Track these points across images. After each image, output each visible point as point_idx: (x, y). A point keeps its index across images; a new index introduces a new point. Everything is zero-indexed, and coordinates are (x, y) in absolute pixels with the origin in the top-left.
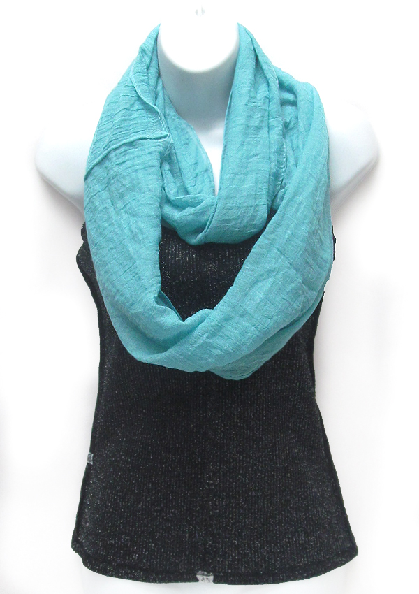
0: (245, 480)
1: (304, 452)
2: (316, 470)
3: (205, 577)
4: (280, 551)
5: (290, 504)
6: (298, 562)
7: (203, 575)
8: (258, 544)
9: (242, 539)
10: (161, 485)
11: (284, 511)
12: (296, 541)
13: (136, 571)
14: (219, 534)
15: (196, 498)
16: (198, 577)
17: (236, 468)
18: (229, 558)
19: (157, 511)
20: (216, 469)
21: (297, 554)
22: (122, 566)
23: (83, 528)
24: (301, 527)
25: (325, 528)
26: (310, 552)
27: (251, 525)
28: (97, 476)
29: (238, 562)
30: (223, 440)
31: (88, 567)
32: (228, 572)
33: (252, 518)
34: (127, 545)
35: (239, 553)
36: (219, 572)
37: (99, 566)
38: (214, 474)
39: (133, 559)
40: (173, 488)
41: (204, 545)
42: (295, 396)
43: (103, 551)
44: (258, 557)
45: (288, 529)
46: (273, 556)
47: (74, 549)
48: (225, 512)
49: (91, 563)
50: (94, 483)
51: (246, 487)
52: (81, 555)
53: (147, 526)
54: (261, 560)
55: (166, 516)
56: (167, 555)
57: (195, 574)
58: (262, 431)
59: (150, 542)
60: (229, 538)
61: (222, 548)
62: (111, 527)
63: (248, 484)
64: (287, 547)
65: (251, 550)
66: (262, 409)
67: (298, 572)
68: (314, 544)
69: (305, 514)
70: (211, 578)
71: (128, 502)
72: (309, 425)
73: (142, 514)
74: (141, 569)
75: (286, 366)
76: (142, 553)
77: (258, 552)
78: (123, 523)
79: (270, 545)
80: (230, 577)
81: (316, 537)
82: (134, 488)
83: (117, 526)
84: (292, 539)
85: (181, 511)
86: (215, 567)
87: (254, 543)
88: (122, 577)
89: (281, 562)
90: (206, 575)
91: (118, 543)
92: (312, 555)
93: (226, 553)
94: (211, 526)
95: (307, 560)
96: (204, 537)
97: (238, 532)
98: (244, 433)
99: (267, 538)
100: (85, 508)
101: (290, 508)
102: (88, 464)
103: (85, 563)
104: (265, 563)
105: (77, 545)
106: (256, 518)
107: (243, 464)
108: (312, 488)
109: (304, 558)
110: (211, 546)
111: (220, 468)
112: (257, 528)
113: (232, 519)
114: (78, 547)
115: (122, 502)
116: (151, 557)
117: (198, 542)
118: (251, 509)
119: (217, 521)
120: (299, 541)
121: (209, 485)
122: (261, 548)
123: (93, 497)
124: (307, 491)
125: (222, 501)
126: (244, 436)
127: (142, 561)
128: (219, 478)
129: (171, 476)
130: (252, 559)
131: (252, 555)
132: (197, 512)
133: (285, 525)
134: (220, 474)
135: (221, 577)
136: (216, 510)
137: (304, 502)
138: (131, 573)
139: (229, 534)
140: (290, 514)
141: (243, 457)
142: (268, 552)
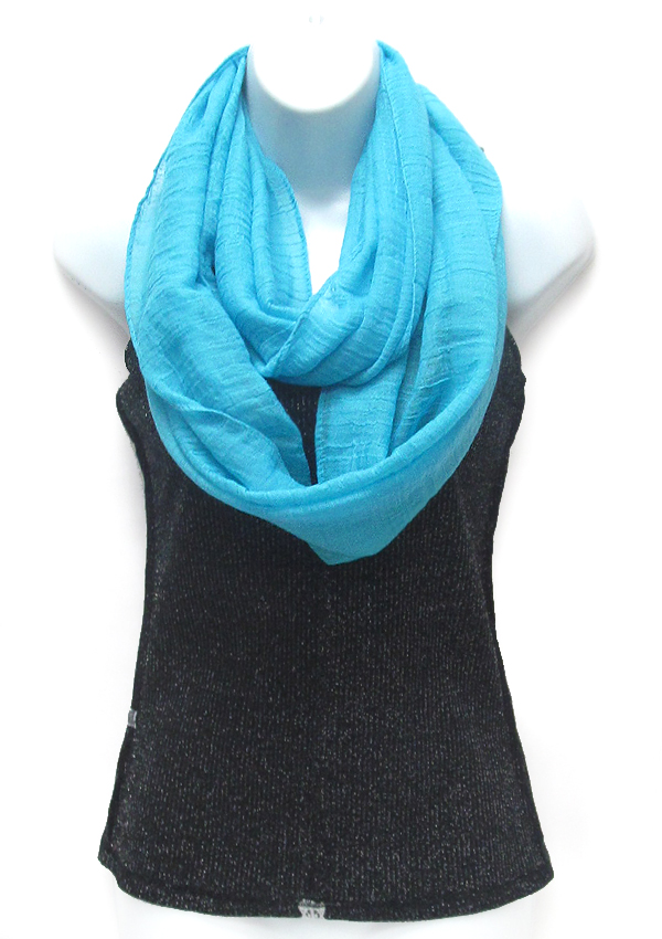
0: (378, 754)
1: (469, 711)
2: (490, 741)
3: (311, 909)
4: (432, 868)
5: (449, 794)
6: (460, 886)
7: (309, 905)
8: (396, 856)
9: (371, 847)
10: (245, 761)
11: (438, 803)
12: (457, 853)
13: (202, 898)
14: (335, 841)
15: (300, 784)
16: (301, 908)
17: (363, 735)
18: (350, 877)
19: (238, 803)
20: (332, 736)
21: (459, 873)
22: (181, 889)
23: (119, 830)
24: (466, 830)
25: (503, 834)
26: (479, 870)
27: (386, 825)
28: (143, 747)
29: (365, 884)
30: (344, 691)
32: (348, 901)
33: (387, 814)
34: (189, 855)
35: (366, 870)
36: (335, 902)
37: (144, 889)
38: (329, 743)
39: (198, 877)
40: (263, 766)
41: (311, 858)
42: (455, 621)
43: (151, 866)
44: (397, 878)
45: (445, 834)
46: (420, 876)
47: (103, 863)
48: (346, 806)
49: (131, 884)
50: (138, 757)
51: (378, 766)
52: (114, 872)
53: (222, 826)
54: (402, 881)
55: (252, 811)
56: (252, 872)
57: (297, 905)
58: (404, 675)
59: (225, 852)
60: (350, 847)
61: (339, 862)
62: (163, 826)
63: (383, 761)
64: (443, 862)
65: (385, 865)
66: (405, 641)
67: (460, 902)
68: (486, 858)
69: (473, 810)
70: (322, 910)
71: (193, 786)
73: (214, 807)
74: (210, 895)
75: (442, 573)
76: (213, 869)
77: (396, 869)
78: (184, 822)
79: (416, 860)
80: (352, 908)
81: (489, 848)
82: (202, 765)
83: (173, 826)
84: (451, 849)
85: (275, 803)
86: (327, 892)
87: (390, 855)
88: (181, 907)
89: (433, 886)
90: (314, 906)
91: (175, 853)
92: (483, 876)
93: (346, 870)
94: (323, 827)
95: (475, 884)
96: (310, 845)
97: (365, 837)
98: (376, 679)
99: (411, 846)
100: (122, 797)
101: (449, 800)
102: (129, 728)
103: (122, 885)
104: (407, 887)
105: (108, 855)
106: (393, 816)
107: (374, 729)
108: (484, 769)
109: (469, 880)
110: (321, 859)
111: (338, 735)
112: (395, 831)
113: (356, 815)
114: (111, 860)
115: (183, 787)
116: (227, 874)
117: (302, 853)
118: (386, 801)
119: (332, 819)
120: (462, 853)
121: (321, 762)
122: (400, 863)
123: (136, 780)
124: (475, 775)
125: (341, 788)
126: (376, 684)
127: (212, 882)
128: (337, 752)
129: (260, 748)
130: (386, 879)
131: (386, 873)
132: (301, 805)
133: (439, 827)
134: (338, 744)
135: (337, 908)
136: (331, 801)
137: (470, 791)
138: (194, 901)
139: (351, 839)
140: (449, 809)
141: (375, 718)
142: (412, 870)
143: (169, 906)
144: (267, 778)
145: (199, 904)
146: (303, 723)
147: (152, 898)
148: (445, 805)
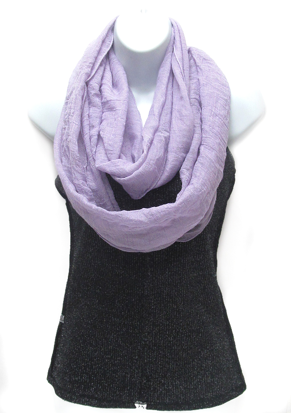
0: (170, 338)
1: (210, 318)
2: (218, 330)
3: (141, 405)
4: (194, 388)
5: (201, 354)
6: (206, 396)
7: (139, 404)
8: (178, 382)
9: (167, 379)
10: (111, 340)
11: (196, 359)
12: (205, 381)
13: (92, 400)
14: (151, 375)
15: (136, 350)
16: (136, 405)
17: (164, 330)
18: (158, 392)
19: (108, 358)
20: (150, 330)
21: (205, 390)
22: (83, 396)
23: (56, 367)
24: (209, 371)
25: (224, 371)
26: (214, 389)
27: (173, 368)
28: (66, 332)
29: (164, 395)
30: (155, 310)
31: (59, 396)
32: (157, 402)
33: (174, 364)
34: (87, 381)
35: (164, 389)
36: (151, 402)
37: (67, 395)
38: (149, 333)
39: (90, 391)
40: (119, 342)
41: (141, 383)
42: (205, 280)
43: (70, 385)
44: (178, 392)
45: (199, 372)
46: (188, 391)
47: (49, 382)
48: (156, 360)
49: (61, 393)
50: (64, 336)
51: (170, 343)
52: (53, 386)
53: (101, 368)
54: (180, 393)
55: (114, 362)
56: (114, 389)
57: (134, 403)
58: (183, 305)
59: (102, 380)
60: (158, 378)
61: (153, 385)
62: (75, 368)
63: (172, 341)
64: (198, 385)
65: (173, 387)
66: (184, 289)
67: (206, 402)
68: (217, 382)
69: (212, 362)
70: (145, 406)
71: (88, 351)
72: (214, 299)
73: (97, 360)
74: (96, 399)
75: (200, 259)
76: (97, 387)
77: (178, 388)
78: (84, 366)
79: (187, 384)
80: (158, 405)
81: (219, 378)
82: (93, 341)
83: (80, 368)
84: (202, 379)
85: (125, 359)
86: (148, 398)
87: (175, 382)
89: (194, 395)
90: (142, 404)
91: (80, 380)
92: (216, 391)
93: (156, 388)
94: (146, 370)
95: (213, 395)
96: (140, 378)
97: (164, 374)
98: (170, 305)
99: (184, 378)
100: (58, 354)
101: (201, 357)
102: (60, 322)
103: (57, 393)
104: (183, 396)
105: (51, 378)
106: (177, 365)
107: (169, 327)
108: (217, 343)
109: (210, 393)
110: (145, 384)
111: (153, 330)
112: (178, 371)
113: (160, 365)
114: (52, 381)
115: (84, 351)
116: (103, 390)
117: (136, 381)
118: (174, 358)
119: (149, 366)
120: (207, 381)
121: (145, 342)
122: (180, 385)
123: (63, 346)
124: (213, 346)
125: (154, 352)
126: (170, 308)
127: (97, 393)
128: (152, 337)
129: (118, 335)
130: (173, 392)
131: (173, 390)
132: (136, 360)
133: (197, 369)
134: (152, 334)
135: (152, 405)
136: (149, 359)
137: (210, 353)
138: (89, 401)
139: (158, 375)
140: (201, 361)
141: (169, 322)
142: (185, 388)
143: (78, 403)
144: (121, 348)
145: (91, 403)
146: (137, 324)
147: (70, 399)
148: (200, 360)
